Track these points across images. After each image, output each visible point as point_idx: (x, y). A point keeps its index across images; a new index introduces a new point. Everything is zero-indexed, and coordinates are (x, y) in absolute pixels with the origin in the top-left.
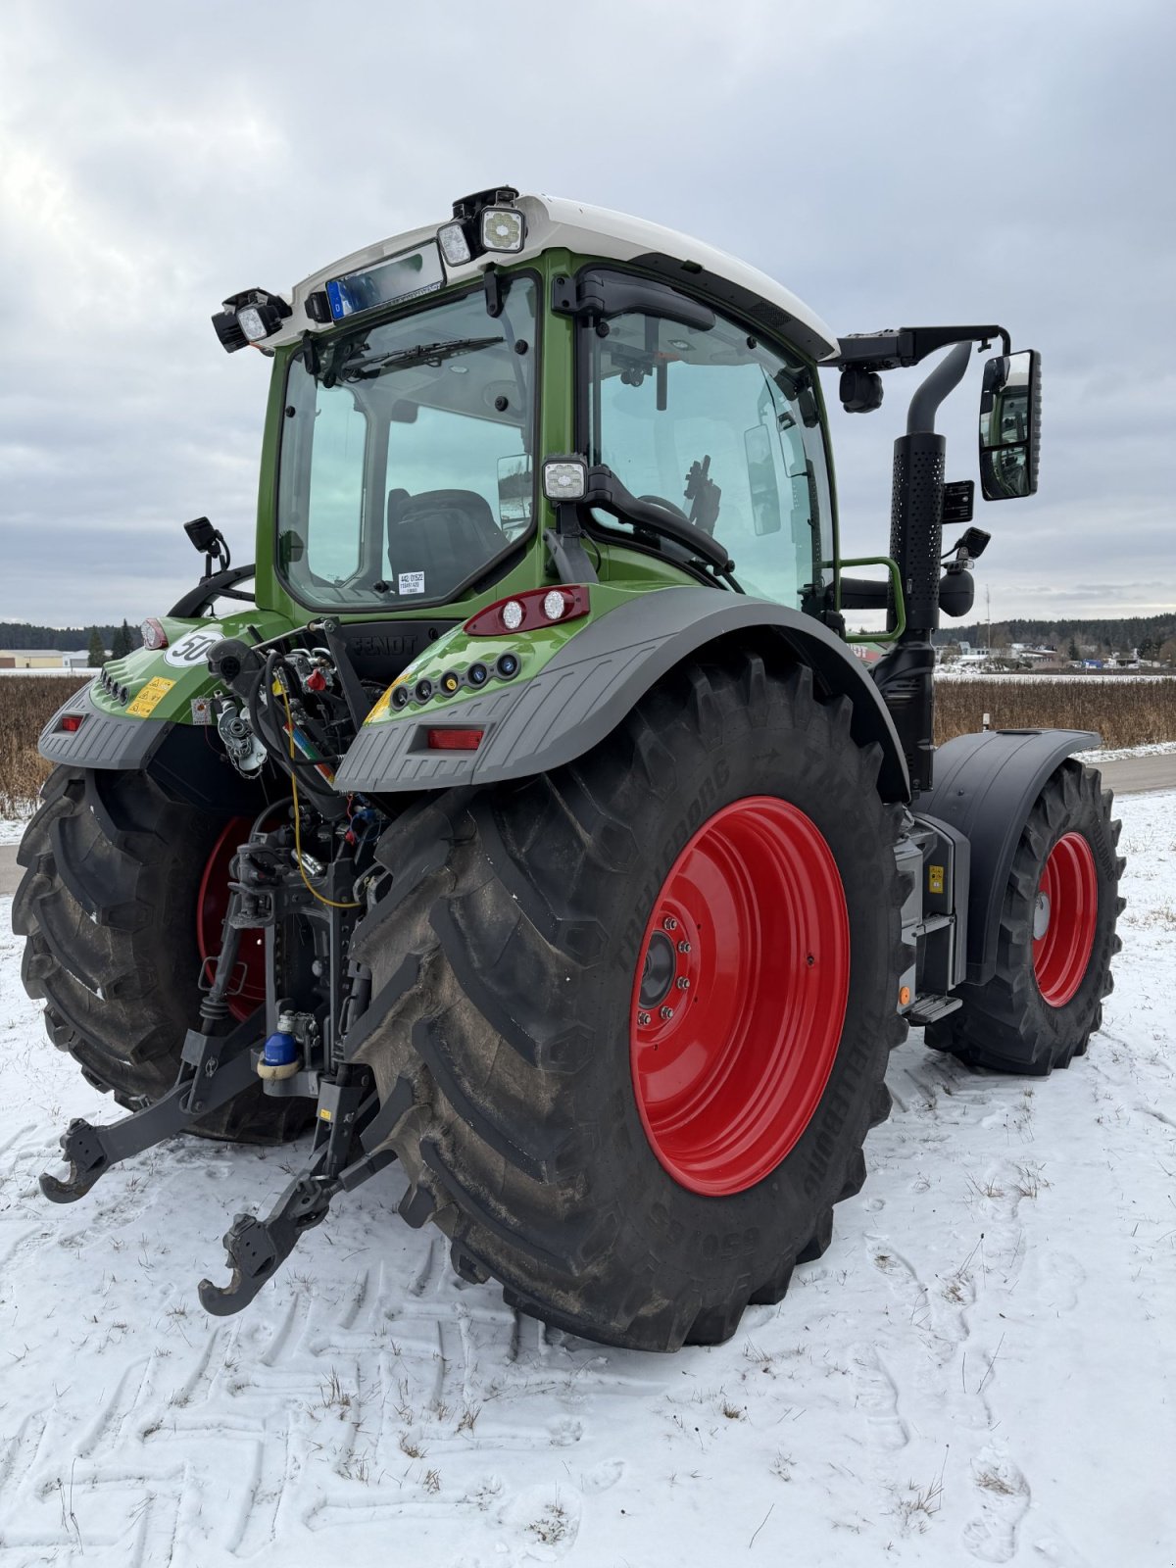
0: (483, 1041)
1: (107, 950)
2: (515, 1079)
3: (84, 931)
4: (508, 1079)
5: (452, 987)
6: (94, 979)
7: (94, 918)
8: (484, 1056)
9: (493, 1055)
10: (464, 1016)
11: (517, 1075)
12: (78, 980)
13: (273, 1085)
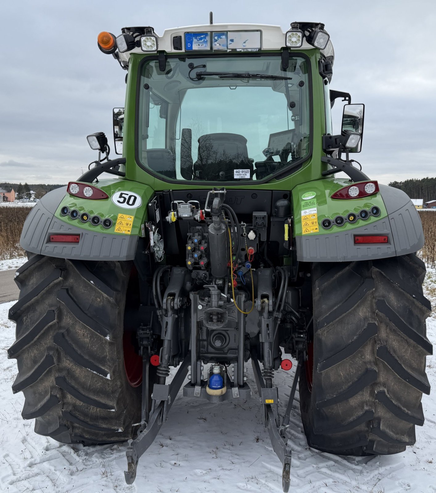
0: (404, 350)
1: (105, 354)
2: (415, 361)
3: (92, 346)
4: (413, 362)
5: (387, 333)
6: (106, 370)
7: (108, 338)
8: (404, 356)
9: (408, 355)
10: (394, 343)
11: (416, 360)
12: (95, 372)
13: (219, 398)
